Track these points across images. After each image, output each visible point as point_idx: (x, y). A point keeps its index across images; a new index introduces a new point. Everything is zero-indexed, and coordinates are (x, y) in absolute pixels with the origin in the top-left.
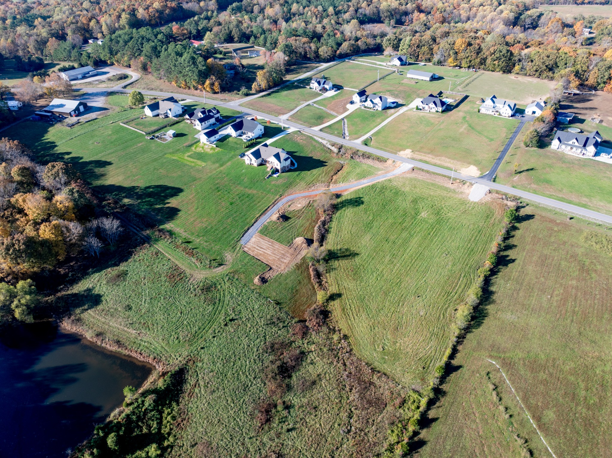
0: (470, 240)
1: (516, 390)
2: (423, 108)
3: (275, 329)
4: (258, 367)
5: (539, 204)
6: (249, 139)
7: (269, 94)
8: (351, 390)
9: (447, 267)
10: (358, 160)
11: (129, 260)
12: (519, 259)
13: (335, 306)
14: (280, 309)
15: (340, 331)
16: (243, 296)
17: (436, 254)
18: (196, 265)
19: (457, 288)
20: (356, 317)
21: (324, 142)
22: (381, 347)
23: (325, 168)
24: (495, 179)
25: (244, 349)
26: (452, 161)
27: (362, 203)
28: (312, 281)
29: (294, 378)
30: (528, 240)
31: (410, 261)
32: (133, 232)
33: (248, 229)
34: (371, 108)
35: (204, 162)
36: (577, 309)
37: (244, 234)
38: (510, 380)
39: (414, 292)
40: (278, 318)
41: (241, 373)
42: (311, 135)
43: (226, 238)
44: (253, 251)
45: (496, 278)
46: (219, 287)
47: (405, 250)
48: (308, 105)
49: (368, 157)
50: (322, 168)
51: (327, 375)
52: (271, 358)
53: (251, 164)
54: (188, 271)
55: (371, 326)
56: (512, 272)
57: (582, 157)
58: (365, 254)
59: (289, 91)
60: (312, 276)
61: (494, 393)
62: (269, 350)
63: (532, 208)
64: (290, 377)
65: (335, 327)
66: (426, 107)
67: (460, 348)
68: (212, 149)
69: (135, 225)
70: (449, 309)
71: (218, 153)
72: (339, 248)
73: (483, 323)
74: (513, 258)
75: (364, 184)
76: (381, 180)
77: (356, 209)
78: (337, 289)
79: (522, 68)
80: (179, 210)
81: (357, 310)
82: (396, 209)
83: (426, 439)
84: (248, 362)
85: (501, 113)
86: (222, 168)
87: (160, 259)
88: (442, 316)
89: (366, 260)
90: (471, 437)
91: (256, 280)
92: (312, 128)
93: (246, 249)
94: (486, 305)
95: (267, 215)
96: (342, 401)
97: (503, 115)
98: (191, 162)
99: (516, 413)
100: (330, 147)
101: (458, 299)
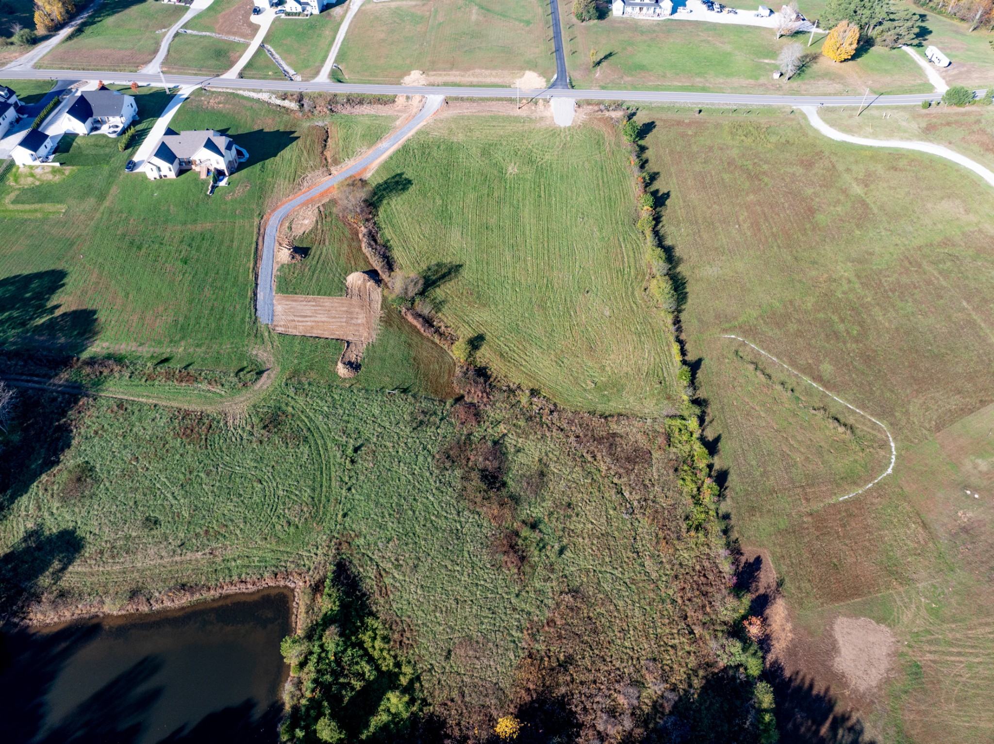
0: (598, 185)
1: (778, 358)
3: (431, 431)
4: (451, 497)
5: (651, 103)
6: (119, 130)
7: (80, 31)
8: (594, 457)
9: (595, 235)
10: (344, 112)
11: (74, 442)
12: (672, 190)
13: (485, 355)
14: (414, 396)
15: (519, 387)
16: (341, 405)
17: (569, 223)
18: (215, 393)
19: (626, 260)
20: (527, 358)
21: (264, 97)
22: (589, 382)
23: (300, 142)
24: (571, 83)
25: (410, 481)
26: (494, 72)
27: (409, 182)
28: (425, 334)
29: (510, 483)
30: (667, 159)
31: (541, 246)
32: (32, 388)
33: (255, 294)
34: (299, 14)
35: (59, 202)
36: (774, 230)
37: (255, 306)
38: (764, 349)
39: (576, 288)
40: (423, 412)
41: (433, 518)
42: (231, 91)
43: (229, 325)
44: (295, 327)
45: (663, 226)
46: (290, 409)
47: (524, 233)
48: (177, 34)
49: (361, 102)
50: (295, 143)
51: (550, 455)
52: (458, 473)
53: (161, 177)
54: (210, 409)
55: (556, 362)
56: (675, 211)
57: (658, 18)
58: (471, 261)
59: (117, 15)
60: (419, 326)
61: (758, 373)
62: (448, 464)
63: (644, 112)
64: (504, 484)
65: (508, 386)
67: (683, 337)
68: (54, 171)
69: (22, 374)
70: (636, 293)
71: (74, 176)
72: (425, 268)
73: (687, 293)
74: (666, 192)
75: (387, 149)
76: (410, 134)
77: (405, 196)
78: (470, 329)
80: (94, 312)
81: (520, 347)
82: (467, 174)
83: (725, 468)
84: (431, 498)
86: (107, 203)
87: (136, 413)
88: (634, 306)
89: (480, 269)
90: (769, 437)
91: (342, 370)
92: (222, 77)
93: (280, 329)
94: (676, 267)
95: (264, 257)
96: (595, 477)
98: (30, 211)
99: (795, 384)
100: (279, 102)
101: (638, 275)
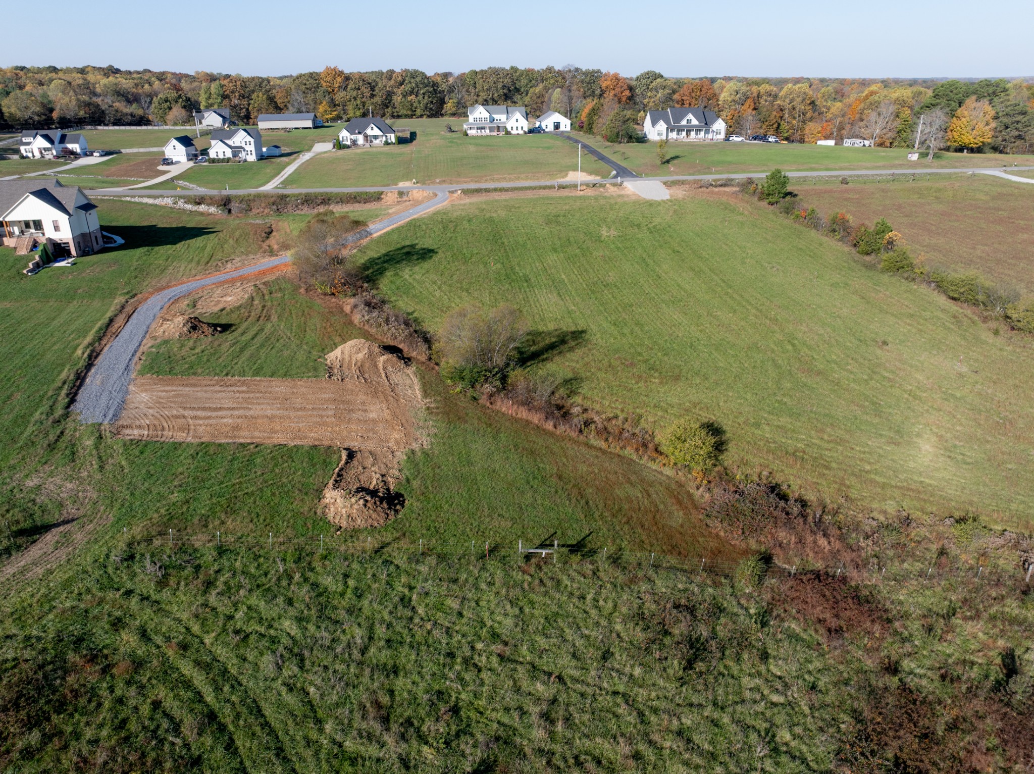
2: (354, 142)
10: (299, 212)
14: (617, 563)
15: (907, 520)
21: (165, 202)
23: (221, 234)
27: (430, 251)
28: (560, 433)
33: (81, 377)
37: (74, 394)
40: (676, 608)
42: (111, 198)
44: (184, 429)
49: (325, 202)
50: (211, 235)
58: (600, 325)
60: (538, 420)
66: (360, 139)
77: (427, 264)
79: (458, 103)
82: (534, 239)
85: (509, 129)
89: (626, 332)
91: (342, 509)
92: (99, 190)
93: (136, 434)
95: (125, 334)
97: (514, 132)
100: (189, 207)
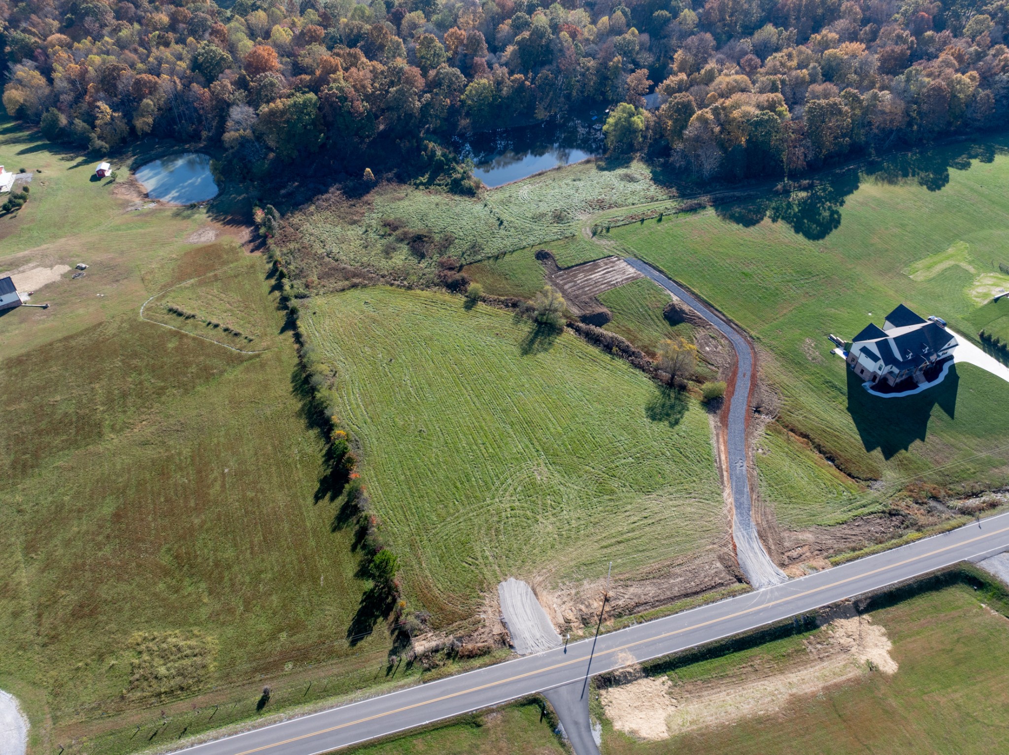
13: (460, 300)
44: (605, 264)
72: (554, 343)
74: (320, 503)
78: (480, 311)
93: (614, 259)
94: (304, 405)
